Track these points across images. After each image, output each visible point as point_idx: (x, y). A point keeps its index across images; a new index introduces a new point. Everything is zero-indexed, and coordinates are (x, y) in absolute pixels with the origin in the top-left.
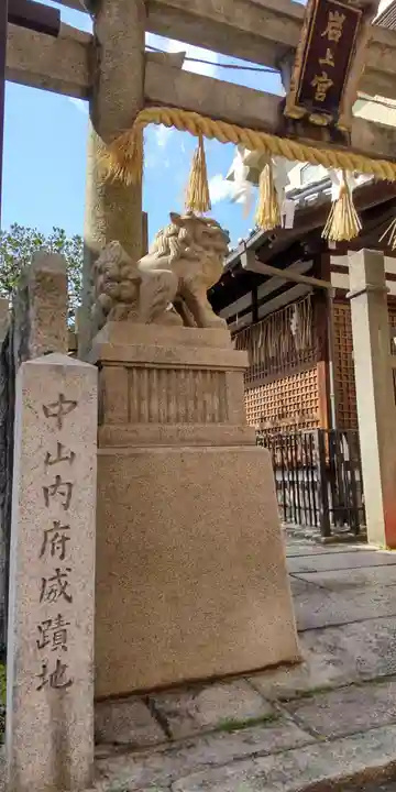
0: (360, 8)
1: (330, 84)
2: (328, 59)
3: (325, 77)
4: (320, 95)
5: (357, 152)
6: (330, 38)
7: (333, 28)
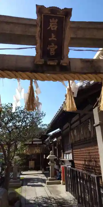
0: (64, 15)
1: (56, 47)
2: (53, 37)
3: (53, 45)
4: (52, 53)
5: (75, 73)
6: (52, 29)
7: (53, 25)
